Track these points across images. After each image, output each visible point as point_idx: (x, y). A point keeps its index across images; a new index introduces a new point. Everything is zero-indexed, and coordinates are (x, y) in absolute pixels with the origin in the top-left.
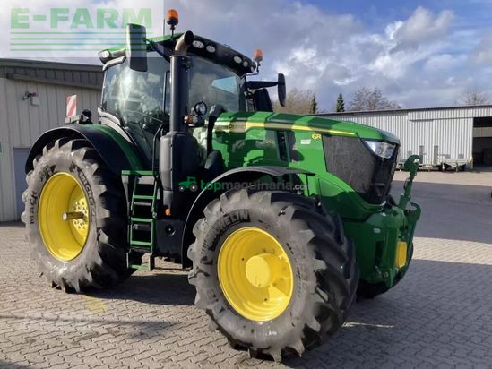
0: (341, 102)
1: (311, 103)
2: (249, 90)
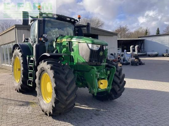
0: (158, 31)
1: (145, 32)
2: (76, 29)
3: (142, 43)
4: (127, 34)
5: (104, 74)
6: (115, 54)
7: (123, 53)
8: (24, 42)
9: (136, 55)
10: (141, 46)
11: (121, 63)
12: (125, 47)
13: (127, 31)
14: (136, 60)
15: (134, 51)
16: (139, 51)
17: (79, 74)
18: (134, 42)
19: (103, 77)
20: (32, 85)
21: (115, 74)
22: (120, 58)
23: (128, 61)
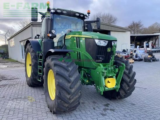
2: (85, 24)
3: (157, 39)
4: (141, 29)
5: (111, 72)
6: (127, 50)
7: (136, 49)
8: (36, 38)
9: (150, 51)
10: (155, 42)
11: (133, 59)
12: (138, 43)
13: (141, 27)
14: (149, 56)
15: (148, 47)
16: (153, 47)
17: (85, 71)
18: (148, 38)
19: (111, 76)
20: (40, 81)
21: (124, 72)
22: (132, 54)
23: (141, 57)
